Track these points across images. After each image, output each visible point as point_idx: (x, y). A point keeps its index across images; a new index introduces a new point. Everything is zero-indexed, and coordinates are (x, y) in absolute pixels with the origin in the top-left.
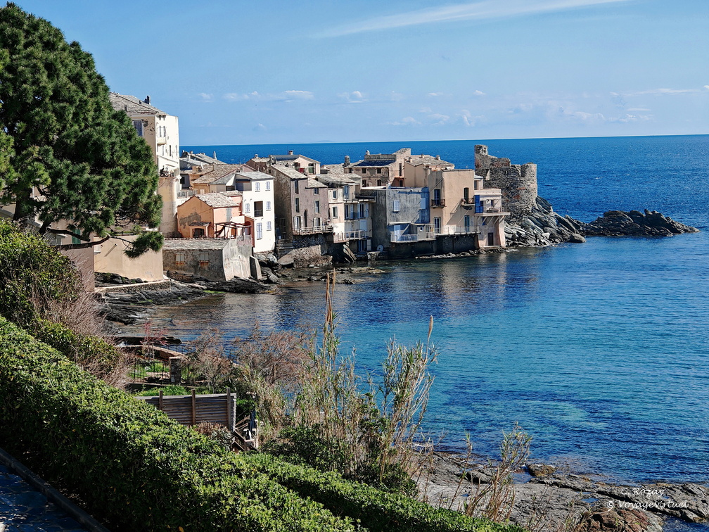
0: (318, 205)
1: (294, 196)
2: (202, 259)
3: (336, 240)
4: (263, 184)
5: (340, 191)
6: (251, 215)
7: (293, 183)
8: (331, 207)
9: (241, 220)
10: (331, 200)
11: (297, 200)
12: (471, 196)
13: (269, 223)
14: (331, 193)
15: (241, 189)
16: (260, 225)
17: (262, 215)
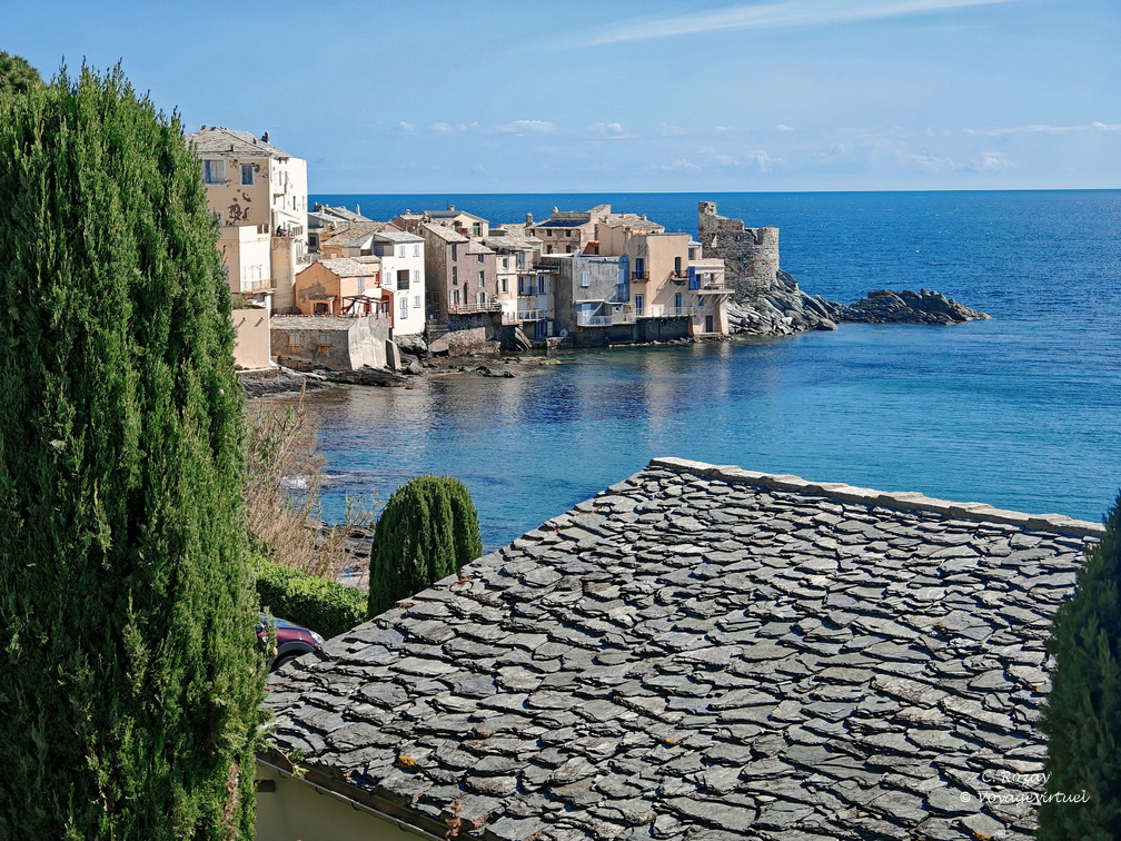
0: (482, 277)
1: (450, 264)
2: (322, 341)
3: (505, 321)
4: (409, 248)
5: (512, 259)
6: (393, 287)
7: (450, 247)
8: (500, 278)
9: (377, 294)
10: (500, 269)
11: (455, 268)
12: (684, 268)
13: (417, 298)
14: (500, 260)
15: (380, 254)
16: (404, 301)
17: (407, 287)
